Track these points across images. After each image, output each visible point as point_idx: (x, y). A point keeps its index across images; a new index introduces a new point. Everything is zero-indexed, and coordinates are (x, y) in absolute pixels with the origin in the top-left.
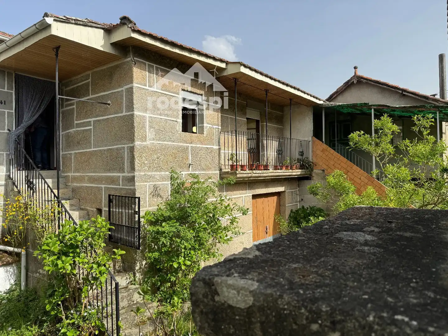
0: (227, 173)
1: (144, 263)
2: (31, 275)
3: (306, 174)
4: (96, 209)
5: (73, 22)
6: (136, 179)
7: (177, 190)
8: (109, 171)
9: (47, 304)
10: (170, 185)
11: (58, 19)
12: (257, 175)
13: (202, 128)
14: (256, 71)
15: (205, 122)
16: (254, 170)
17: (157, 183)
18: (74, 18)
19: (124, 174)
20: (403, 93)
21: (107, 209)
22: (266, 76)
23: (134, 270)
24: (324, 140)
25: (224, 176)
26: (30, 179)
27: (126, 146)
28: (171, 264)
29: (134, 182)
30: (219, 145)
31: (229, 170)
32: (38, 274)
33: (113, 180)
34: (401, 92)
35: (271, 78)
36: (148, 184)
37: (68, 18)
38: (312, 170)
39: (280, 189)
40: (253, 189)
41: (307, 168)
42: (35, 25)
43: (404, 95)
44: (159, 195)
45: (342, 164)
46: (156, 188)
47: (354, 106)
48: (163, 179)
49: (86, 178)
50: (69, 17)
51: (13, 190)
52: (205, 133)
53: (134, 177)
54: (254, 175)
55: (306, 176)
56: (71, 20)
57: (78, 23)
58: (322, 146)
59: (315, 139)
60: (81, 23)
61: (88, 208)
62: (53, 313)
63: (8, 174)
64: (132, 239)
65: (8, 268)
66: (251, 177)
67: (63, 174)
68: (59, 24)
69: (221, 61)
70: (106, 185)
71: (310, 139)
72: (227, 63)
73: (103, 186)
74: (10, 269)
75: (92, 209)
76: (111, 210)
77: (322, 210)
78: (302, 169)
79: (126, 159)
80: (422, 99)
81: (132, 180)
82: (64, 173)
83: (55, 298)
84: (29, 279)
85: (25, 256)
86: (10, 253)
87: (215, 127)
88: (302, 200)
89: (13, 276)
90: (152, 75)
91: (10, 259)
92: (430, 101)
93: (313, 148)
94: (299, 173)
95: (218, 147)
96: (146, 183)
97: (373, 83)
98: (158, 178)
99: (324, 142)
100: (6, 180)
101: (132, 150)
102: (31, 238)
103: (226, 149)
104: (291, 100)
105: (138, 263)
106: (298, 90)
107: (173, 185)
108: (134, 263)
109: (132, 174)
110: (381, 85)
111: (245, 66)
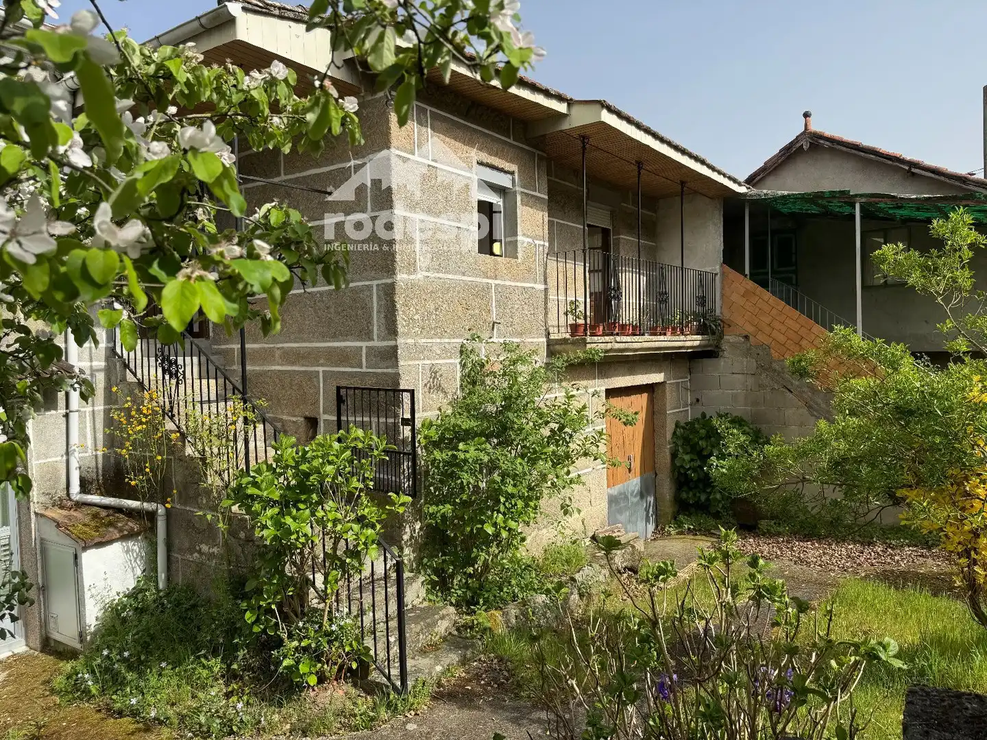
0: (565, 341)
1: (418, 526)
2: (179, 557)
3: (711, 346)
4: (302, 419)
5: (277, 12)
6: (399, 353)
7: (473, 377)
8: (334, 337)
9: (246, 610)
10: (458, 366)
11: (250, 6)
12: (622, 346)
13: (514, 244)
14: (629, 120)
15: (519, 232)
16: (617, 334)
17: (437, 362)
18: (278, 4)
19: (370, 344)
20: (910, 170)
21: (335, 418)
22: (647, 131)
23: (400, 542)
24: (747, 271)
25: (558, 347)
26: (169, 356)
27: (375, 283)
28: (479, 526)
29: (397, 358)
30: (546, 283)
31: (568, 336)
32: (196, 555)
33: (344, 357)
34: (907, 168)
35: (655, 136)
36: (420, 362)
37: (268, 4)
38: (721, 337)
39: (657, 378)
40: (607, 378)
41: (713, 333)
42: (198, 18)
43: (913, 174)
44: (440, 388)
45: (790, 322)
46: (434, 373)
47: (816, 198)
48: (446, 352)
49: (277, 354)
50: (270, 2)
51: (124, 379)
52: (520, 255)
53: (395, 348)
54: (617, 346)
55: (709, 349)
56: (272, 9)
57: (286, 15)
58: (742, 283)
59: (727, 268)
60: (291, 15)
61: (285, 417)
62: (256, 629)
63: (111, 345)
64: (394, 478)
65: (130, 544)
66: (611, 350)
67: (215, 347)
68: (250, 16)
69: (560, 98)
70: (327, 366)
71: (717, 269)
72: (570, 103)
73: (321, 369)
74: (135, 546)
75: (294, 419)
76: (344, 418)
77: (745, 421)
78: (702, 334)
79: (375, 312)
80: (952, 182)
81: (391, 355)
82: (220, 345)
83: (265, 596)
84: (174, 567)
85: (165, 518)
86: (130, 513)
87: (537, 242)
88: (698, 400)
89: (140, 561)
90: (424, 129)
91: (133, 525)
92: (971, 187)
93: (723, 289)
94: (697, 343)
95: (542, 287)
96: (417, 362)
97: (844, 149)
98: (439, 352)
99: (748, 277)
100: (107, 359)
101: (389, 292)
102: (177, 478)
103: (562, 291)
104: (682, 185)
105: (408, 526)
106: (703, 162)
107: (465, 364)
108: (399, 528)
109: (392, 343)
110: (862, 154)
111: (611, 110)
